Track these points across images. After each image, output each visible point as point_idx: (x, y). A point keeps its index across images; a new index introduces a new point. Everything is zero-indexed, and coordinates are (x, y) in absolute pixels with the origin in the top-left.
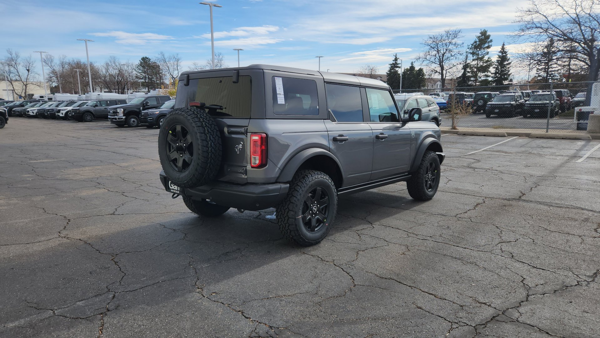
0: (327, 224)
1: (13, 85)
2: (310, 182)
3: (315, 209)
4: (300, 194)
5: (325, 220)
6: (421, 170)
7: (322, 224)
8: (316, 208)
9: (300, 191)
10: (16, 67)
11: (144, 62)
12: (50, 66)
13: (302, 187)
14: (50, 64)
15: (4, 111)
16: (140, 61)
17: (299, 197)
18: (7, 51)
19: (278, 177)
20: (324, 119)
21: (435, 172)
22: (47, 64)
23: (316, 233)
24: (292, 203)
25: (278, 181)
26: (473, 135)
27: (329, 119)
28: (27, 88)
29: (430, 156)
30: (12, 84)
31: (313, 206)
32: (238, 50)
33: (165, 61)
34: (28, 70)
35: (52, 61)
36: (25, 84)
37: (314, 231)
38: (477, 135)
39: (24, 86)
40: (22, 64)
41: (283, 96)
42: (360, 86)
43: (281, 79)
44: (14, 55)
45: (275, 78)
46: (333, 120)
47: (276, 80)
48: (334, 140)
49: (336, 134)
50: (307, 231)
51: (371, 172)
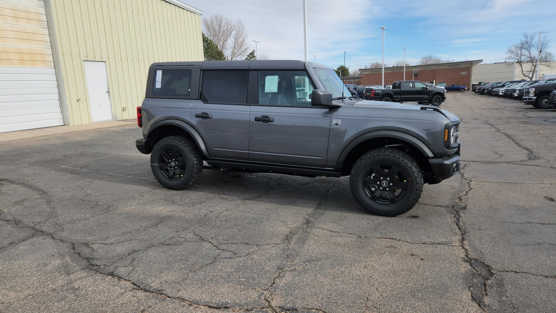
5: (182, 176)
7: (180, 178)
8: (174, 164)
10: (529, 49)
18: (524, 35)
20: (193, 100)
30: (521, 66)
31: (171, 161)
36: (535, 65)
37: (171, 179)
39: (533, 67)
40: (535, 46)
41: (160, 83)
42: (249, 70)
43: (161, 71)
44: (529, 39)
45: (157, 71)
46: (205, 101)
47: (157, 72)
48: (197, 116)
49: (199, 112)
50: (163, 177)
51: (248, 152)
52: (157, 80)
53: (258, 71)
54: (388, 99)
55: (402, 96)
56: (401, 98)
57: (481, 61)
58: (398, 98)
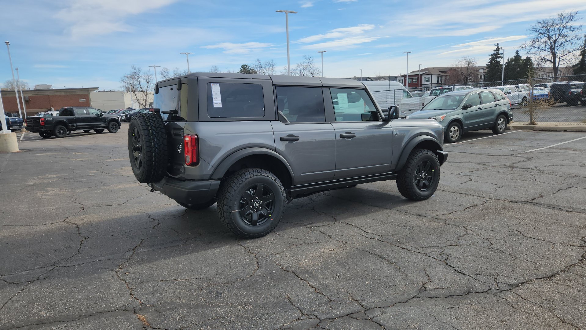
0: (272, 219)
1: (136, 96)
2: (246, 179)
3: (256, 204)
4: (235, 191)
5: (270, 216)
6: (409, 169)
7: (267, 219)
8: (258, 204)
9: (235, 188)
10: (138, 80)
11: (244, 69)
12: (166, 77)
13: (237, 184)
14: (166, 76)
15: (117, 118)
16: (240, 68)
17: (233, 193)
18: (132, 67)
19: (212, 175)
20: (270, 121)
21: (432, 171)
22: (164, 76)
23: (258, 227)
24: (227, 198)
25: (212, 178)
26: (552, 131)
27: (278, 120)
28: (147, 98)
29: (421, 154)
30: (135, 94)
31: (254, 202)
32: (322, 52)
33: (261, 68)
34: (148, 82)
35: (168, 74)
36: (146, 94)
37: (256, 225)
38: (556, 131)
39: (145, 96)
40: (143, 77)
41: (220, 101)
42: (322, 87)
43: (218, 85)
44: (137, 70)
45: (212, 84)
46: (284, 121)
47: (212, 86)
48: (282, 139)
49: (284, 135)
50: (246, 224)
51: (335, 171)
52: (214, 97)
53: (330, 88)
54: (62, 127)
55: (78, 124)
56: (77, 126)
57: (97, 88)
58: (74, 126)
